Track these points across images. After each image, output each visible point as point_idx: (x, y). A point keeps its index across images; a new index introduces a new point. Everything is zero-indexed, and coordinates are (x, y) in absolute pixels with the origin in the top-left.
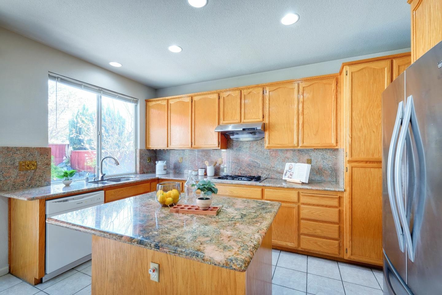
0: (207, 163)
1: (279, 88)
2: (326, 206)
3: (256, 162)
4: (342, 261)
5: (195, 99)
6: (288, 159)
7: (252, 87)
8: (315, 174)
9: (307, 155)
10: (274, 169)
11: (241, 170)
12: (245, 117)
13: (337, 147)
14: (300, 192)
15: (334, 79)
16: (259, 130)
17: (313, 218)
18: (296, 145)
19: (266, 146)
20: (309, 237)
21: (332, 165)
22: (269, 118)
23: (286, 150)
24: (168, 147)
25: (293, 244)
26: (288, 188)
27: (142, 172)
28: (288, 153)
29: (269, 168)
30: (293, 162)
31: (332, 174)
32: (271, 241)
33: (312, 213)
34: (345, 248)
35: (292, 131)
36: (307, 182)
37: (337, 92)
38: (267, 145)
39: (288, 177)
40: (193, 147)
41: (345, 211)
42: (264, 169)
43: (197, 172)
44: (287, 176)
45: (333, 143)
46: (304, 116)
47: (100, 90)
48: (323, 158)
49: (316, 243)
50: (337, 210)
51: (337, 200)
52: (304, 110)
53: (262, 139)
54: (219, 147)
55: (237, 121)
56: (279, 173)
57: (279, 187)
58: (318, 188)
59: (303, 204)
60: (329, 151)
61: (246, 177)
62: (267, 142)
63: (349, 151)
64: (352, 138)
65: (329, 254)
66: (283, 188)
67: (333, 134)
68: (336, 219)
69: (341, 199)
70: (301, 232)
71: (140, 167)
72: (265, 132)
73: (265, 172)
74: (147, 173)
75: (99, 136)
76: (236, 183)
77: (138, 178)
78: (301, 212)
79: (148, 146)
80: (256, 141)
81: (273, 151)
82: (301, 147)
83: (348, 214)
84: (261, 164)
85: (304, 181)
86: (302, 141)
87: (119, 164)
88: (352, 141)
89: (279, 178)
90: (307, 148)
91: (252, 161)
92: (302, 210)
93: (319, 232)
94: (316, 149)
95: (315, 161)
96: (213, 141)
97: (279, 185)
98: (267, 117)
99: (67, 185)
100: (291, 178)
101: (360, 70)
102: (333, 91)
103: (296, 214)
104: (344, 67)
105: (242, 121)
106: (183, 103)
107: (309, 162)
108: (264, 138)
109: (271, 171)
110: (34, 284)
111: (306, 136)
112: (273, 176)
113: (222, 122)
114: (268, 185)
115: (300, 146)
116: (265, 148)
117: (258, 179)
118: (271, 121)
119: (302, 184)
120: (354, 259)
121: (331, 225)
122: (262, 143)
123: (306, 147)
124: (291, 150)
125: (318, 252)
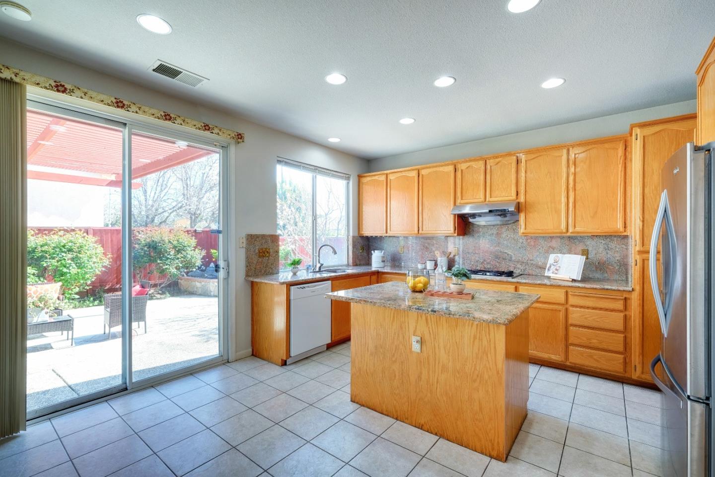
0: (438, 254)
1: (540, 156)
2: (606, 310)
3: (506, 253)
4: (630, 382)
5: (423, 172)
6: (554, 249)
7: (501, 156)
8: (593, 270)
9: (581, 244)
10: (532, 262)
11: (485, 263)
12: (491, 194)
13: (625, 234)
14: (569, 291)
15: (622, 142)
16: (511, 211)
17: (586, 324)
18: (564, 231)
19: (522, 232)
20: (582, 349)
21: (620, 258)
22: (525, 195)
23: (551, 237)
24: (387, 233)
25: (557, 356)
26: (551, 286)
27: (355, 264)
28: (554, 241)
29: (525, 261)
30: (561, 253)
31: (620, 270)
32: (528, 352)
33: (586, 318)
34: (633, 366)
35: (558, 212)
36: (580, 279)
37: (625, 159)
38: (522, 230)
39: (553, 273)
40: (420, 233)
41: (634, 317)
42: (518, 262)
43: (424, 265)
44: (551, 271)
45: (619, 227)
46: (577, 192)
47: (316, 169)
48: (607, 248)
49: (591, 356)
50: (622, 315)
51: (622, 302)
52: (576, 184)
53: (515, 222)
54: (455, 233)
55: (481, 200)
56: (540, 268)
57: (539, 284)
58: (595, 286)
59: (573, 306)
60: (615, 239)
61: (492, 272)
62: (523, 226)
63: (640, 238)
64: (643, 221)
65: (610, 371)
66: (545, 285)
67: (620, 216)
68: (620, 327)
69: (628, 302)
70: (570, 342)
71: (353, 258)
72: (520, 214)
73: (519, 266)
74: (360, 265)
75: (314, 221)
76: (481, 278)
77: (350, 271)
78: (570, 316)
79: (361, 232)
80: (506, 224)
81: (531, 238)
82: (571, 233)
83: (637, 321)
84: (513, 256)
85: (575, 278)
86: (573, 225)
87: (336, 253)
88: (643, 225)
89: (539, 274)
90: (582, 235)
91: (501, 252)
92: (571, 314)
93: (595, 342)
94: (593, 237)
95: (594, 252)
96: (447, 225)
97: (539, 282)
98: (522, 194)
99: (295, 274)
100: (556, 274)
101: (656, 133)
102: (619, 158)
103: (562, 319)
104: (634, 128)
105: (487, 200)
106: (407, 178)
107: (585, 253)
108: (518, 221)
109: (528, 265)
110: (280, 364)
111: (578, 219)
112: (530, 272)
113: (459, 201)
114: (524, 281)
115: (571, 231)
116: (520, 234)
117: (510, 274)
118: (528, 200)
119: (572, 281)
120: (646, 379)
121: (614, 334)
122: (514, 227)
123: (578, 233)
124: (557, 237)
125: (595, 368)
